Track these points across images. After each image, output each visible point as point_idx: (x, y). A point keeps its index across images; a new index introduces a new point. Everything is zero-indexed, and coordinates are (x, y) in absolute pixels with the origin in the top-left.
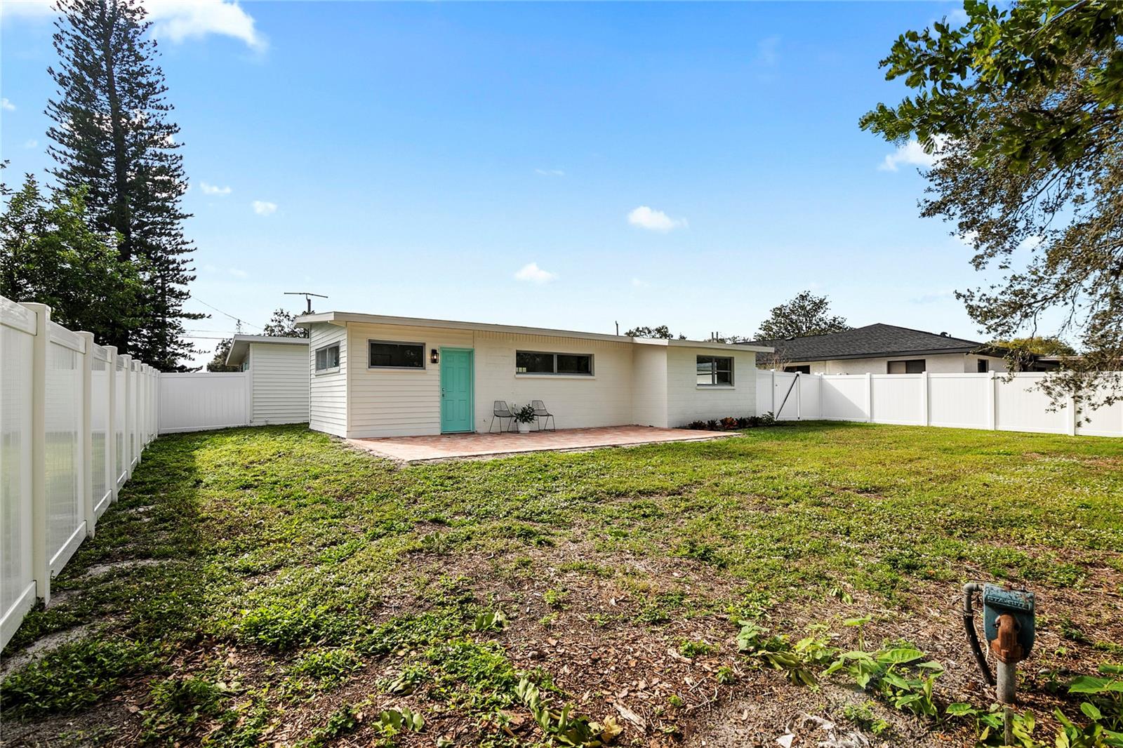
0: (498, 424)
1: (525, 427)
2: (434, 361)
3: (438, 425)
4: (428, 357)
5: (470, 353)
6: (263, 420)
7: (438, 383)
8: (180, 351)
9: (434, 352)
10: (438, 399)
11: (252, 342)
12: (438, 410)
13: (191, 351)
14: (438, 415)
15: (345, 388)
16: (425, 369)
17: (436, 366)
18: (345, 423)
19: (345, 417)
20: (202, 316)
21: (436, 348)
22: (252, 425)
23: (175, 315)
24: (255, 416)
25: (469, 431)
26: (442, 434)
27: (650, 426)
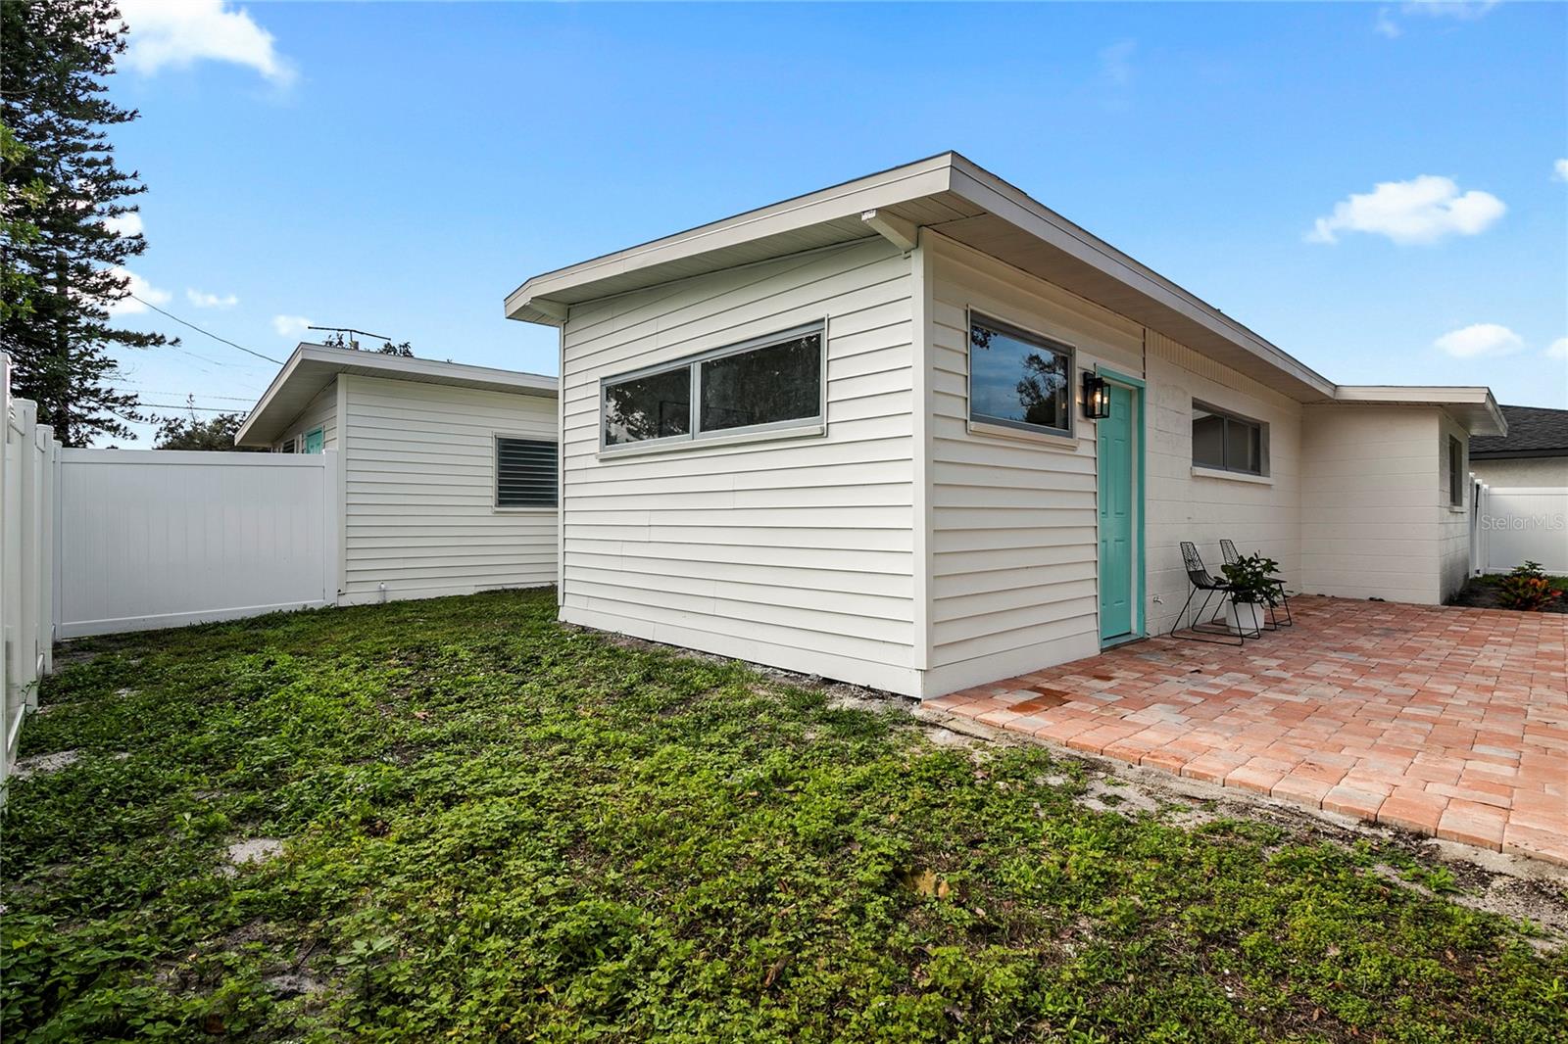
1: (1248, 617)
4: (1078, 396)
5: (1137, 396)
6: (375, 587)
7: (1092, 485)
8: (103, 414)
9: (1092, 382)
10: (1093, 537)
11: (346, 369)
12: (1093, 572)
13: (131, 416)
15: (912, 495)
16: (1071, 436)
17: (1090, 429)
18: (912, 635)
20: (158, 341)
21: (1090, 368)
22: (344, 602)
23: (91, 332)
24: (352, 578)
25: (1130, 633)
26: (1102, 651)
27: (1371, 599)
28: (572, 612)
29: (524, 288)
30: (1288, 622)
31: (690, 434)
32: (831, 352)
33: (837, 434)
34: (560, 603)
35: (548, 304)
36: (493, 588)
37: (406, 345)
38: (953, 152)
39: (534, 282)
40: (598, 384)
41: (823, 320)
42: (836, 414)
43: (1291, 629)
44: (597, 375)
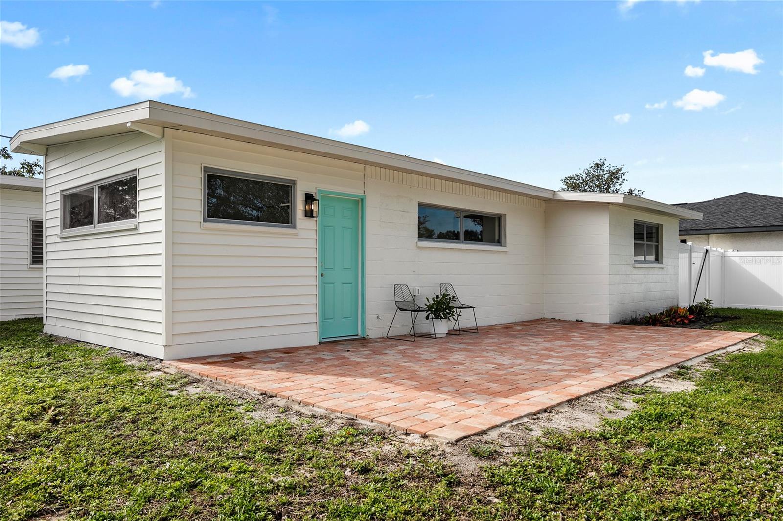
0: (403, 323)
1: (442, 327)
2: (309, 214)
3: (314, 328)
4: (300, 206)
5: (359, 204)
7: (314, 253)
9: (309, 198)
10: (313, 281)
12: (313, 300)
14: (313, 309)
15: (161, 260)
16: (294, 227)
17: (311, 223)
18: (161, 329)
19: (161, 317)
21: (312, 191)
25: (357, 335)
26: (320, 343)
27: (577, 320)
28: (49, 328)
29: (17, 136)
30: (476, 331)
31: (93, 225)
32: (141, 185)
33: (143, 228)
34: (44, 322)
35: (32, 145)
36: (27, 317)
37: (4, 149)
38: (150, 100)
39: (21, 133)
40: (59, 194)
41: (136, 170)
42: (143, 217)
43: (478, 335)
44: (58, 189)
